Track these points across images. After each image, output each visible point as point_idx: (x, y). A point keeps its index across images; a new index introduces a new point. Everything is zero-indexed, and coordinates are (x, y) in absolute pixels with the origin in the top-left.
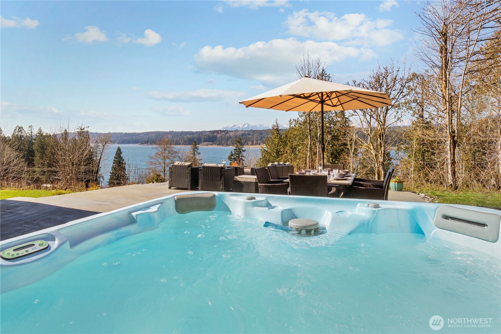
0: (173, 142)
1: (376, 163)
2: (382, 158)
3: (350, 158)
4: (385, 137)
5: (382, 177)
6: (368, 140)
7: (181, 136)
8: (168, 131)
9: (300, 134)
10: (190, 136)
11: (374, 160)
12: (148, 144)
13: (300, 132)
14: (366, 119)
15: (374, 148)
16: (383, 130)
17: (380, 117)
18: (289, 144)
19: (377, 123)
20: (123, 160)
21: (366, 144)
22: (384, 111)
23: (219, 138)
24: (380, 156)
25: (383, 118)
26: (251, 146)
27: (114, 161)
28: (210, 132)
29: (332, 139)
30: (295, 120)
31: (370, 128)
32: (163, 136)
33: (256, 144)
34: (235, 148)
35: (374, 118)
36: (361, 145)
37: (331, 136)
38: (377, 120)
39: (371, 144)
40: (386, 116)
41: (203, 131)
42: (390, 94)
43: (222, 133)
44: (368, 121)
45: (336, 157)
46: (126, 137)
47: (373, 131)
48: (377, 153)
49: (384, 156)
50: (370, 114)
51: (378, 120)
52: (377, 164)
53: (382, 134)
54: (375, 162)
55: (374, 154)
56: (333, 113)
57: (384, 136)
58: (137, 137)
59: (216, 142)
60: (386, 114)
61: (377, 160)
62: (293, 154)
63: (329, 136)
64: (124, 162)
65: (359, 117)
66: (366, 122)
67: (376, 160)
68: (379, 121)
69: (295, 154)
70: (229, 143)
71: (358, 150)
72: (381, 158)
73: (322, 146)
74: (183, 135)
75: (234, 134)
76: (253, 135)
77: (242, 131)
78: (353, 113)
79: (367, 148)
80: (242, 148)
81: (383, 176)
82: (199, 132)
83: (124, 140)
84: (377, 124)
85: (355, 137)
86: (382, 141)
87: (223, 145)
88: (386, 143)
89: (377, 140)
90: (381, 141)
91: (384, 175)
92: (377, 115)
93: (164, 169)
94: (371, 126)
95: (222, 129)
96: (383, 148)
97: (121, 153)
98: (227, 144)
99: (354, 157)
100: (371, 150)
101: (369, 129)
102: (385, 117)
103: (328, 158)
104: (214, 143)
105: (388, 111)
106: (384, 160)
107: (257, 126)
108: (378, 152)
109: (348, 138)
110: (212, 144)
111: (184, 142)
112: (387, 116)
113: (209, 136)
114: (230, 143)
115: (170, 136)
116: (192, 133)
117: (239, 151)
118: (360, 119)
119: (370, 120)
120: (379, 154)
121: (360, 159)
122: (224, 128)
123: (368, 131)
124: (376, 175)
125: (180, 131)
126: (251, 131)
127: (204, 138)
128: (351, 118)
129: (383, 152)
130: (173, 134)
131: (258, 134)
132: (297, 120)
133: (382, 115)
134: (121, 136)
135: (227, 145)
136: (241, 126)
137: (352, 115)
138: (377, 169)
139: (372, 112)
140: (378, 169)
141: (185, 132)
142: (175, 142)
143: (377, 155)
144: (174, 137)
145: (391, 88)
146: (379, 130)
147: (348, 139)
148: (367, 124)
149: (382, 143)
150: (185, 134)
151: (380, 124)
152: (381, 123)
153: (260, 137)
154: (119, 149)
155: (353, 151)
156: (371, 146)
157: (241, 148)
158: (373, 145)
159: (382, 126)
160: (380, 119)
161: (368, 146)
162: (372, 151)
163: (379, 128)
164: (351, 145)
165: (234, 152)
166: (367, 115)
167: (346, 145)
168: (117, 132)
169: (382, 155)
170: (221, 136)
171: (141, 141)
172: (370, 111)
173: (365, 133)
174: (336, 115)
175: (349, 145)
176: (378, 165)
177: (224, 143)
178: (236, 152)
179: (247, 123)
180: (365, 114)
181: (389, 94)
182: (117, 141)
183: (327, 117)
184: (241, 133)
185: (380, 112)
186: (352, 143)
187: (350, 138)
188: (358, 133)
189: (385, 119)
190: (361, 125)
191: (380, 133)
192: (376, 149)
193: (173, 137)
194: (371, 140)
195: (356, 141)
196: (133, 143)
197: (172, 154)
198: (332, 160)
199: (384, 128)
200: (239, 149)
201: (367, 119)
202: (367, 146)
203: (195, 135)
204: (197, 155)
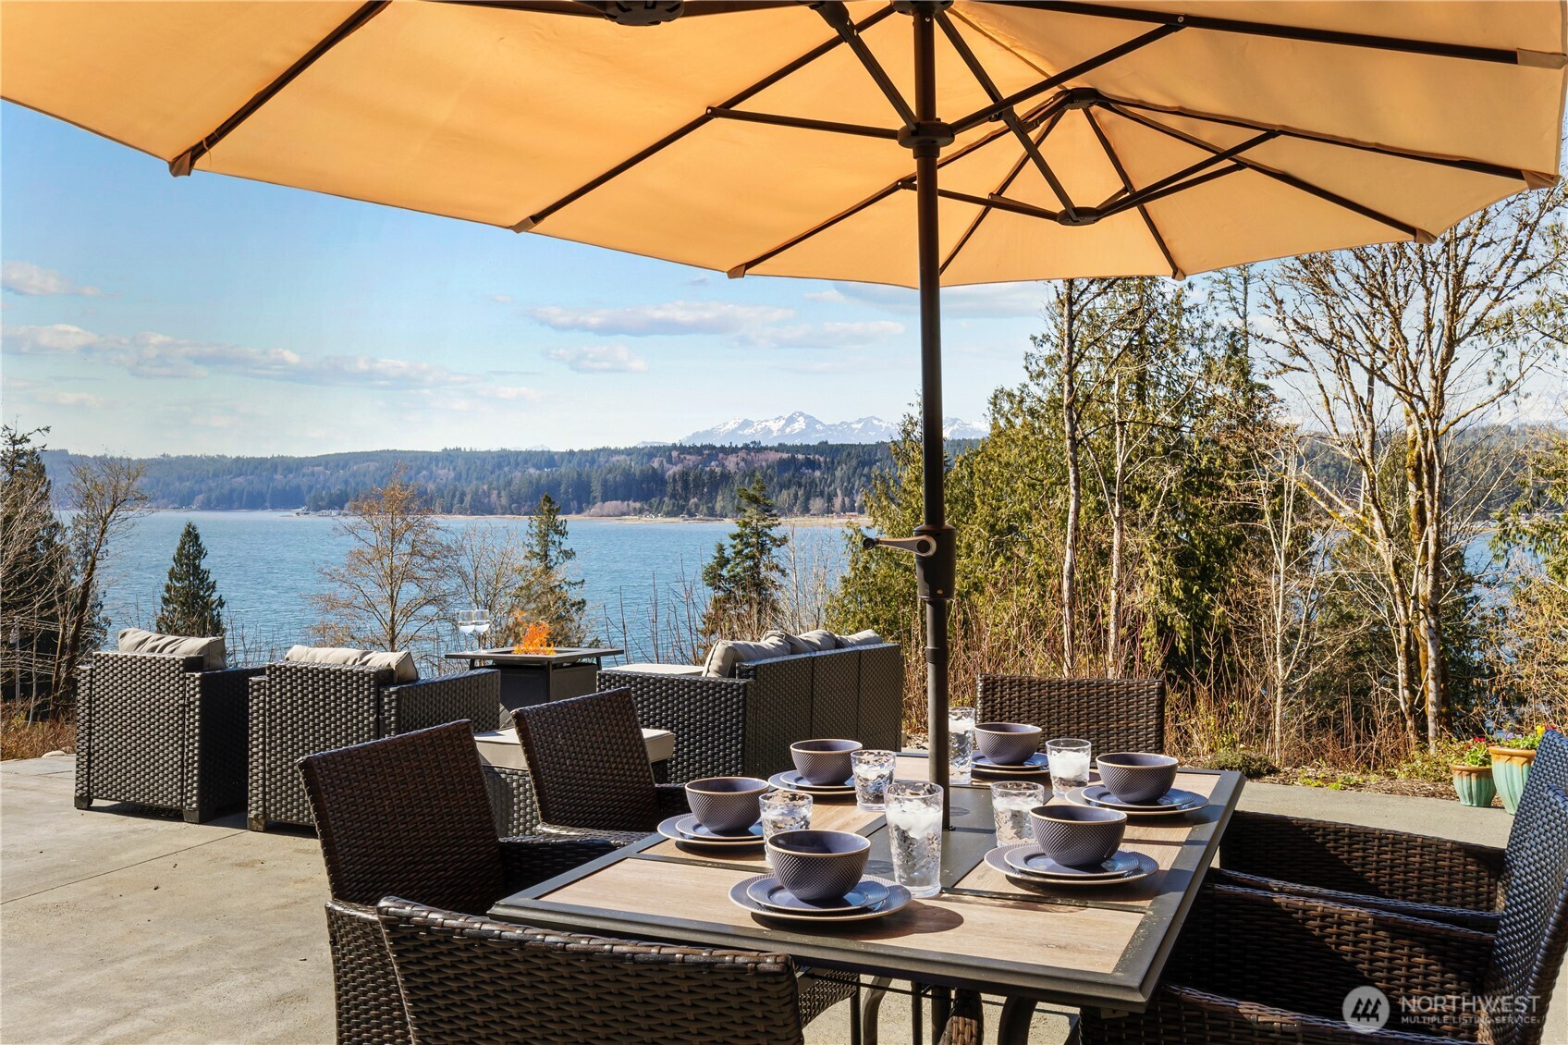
0: (461, 501)
1: (1399, 603)
2: (1430, 578)
3: (1273, 581)
4: (1441, 475)
5: (1429, 671)
6: (1359, 492)
7: (497, 473)
8: (436, 448)
9: (1030, 462)
10: (538, 472)
11: (1391, 587)
12: (342, 508)
13: (1034, 454)
14: (1347, 386)
15: (1386, 527)
16: (1431, 440)
17: (1416, 377)
18: (983, 511)
19: (1401, 408)
20: (213, 587)
21: (1349, 511)
22: (1434, 347)
23: (674, 480)
24: (1419, 567)
25: (1434, 383)
26: (822, 520)
27: (168, 589)
28: (629, 452)
29: (1187, 485)
30: (1011, 395)
31: (1369, 431)
32: (412, 473)
33: (844, 509)
34: (737, 530)
35: (1389, 384)
36: (1328, 516)
37: (1179, 468)
38: (1402, 391)
39: (1375, 512)
40: (1444, 373)
41: (598, 451)
42: (1466, 263)
43: (688, 457)
44: (1359, 400)
45: (1205, 576)
46: (240, 479)
47: (1385, 445)
48: (1402, 554)
49: (1437, 569)
50: (1367, 361)
51: (1406, 392)
52: (1406, 609)
53: (1427, 461)
54: (1394, 595)
55: (1388, 559)
56: (1194, 363)
57: (1438, 470)
58: (291, 476)
59: (661, 502)
60: (1447, 359)
61: (1402, 587)
62: (1001, 559)
63: (1171, 473)
64: (215, 597)
65: (1314, 376)
66: (1348, 404)
67: (1397, 589)
68: (1411, 395)
69: (1008, 559)
70: (718, 506)
71: (1312, 540)
72: (1421, 577)
73: (923, 546)
74: (506, 469)
75: (742, 464)
76: (830, 468)
77: (782, 448)
78: (1288, 361)
79: (1357, 532)
80: (769, 527)
81: (1432, 665)
82: (581, 452)
83: (232, 491)
84: (1403, 416)
85: (1294, 477)
86: (1427, 495)
87: (691, 515)
88: (1445, 501)
89: (1404, 490)
90: (1422, 496)
91: (1436, 661)
92: (1404, 369)
93: (392, 629)
94: (1371, 420)
95: (689, 438)
96: (1431, 531)
97: (200, 553)
98: (713, 508)
99: (1289, 574)
100: (1373, 537)
101: (1366, 438)
102: (1440, 377)
103: (1163, 578)
104: (651, 506)
105: (1457, 349)
106: (1437, 591)
107: (849, 425)
108: (1409, 549)
109: (1262, 482)
110: (640, 512)
111: (512, 499)
112: (1451, 375)
113: (627, 474)
114: (723, 507)
115: (445, 474)
116: (549, 459)
117: (756, 545)
118: (1321, 387)
119: (1371, 391)
120: (1414, 558)
121: (1319, 582)
122: (696, 435)
123: (1361, 446)
124: (1401, 663)
125: (495, 448)
126: (824, 448)
127: (605, 483)
128: (1278, 386)
129: (1432, 549)
130: (460, 462)
131: (854, 462)
132: (1017, 393)
133: (1426, 368)
134: (216, 475)
135: (712, 513)
136: (775, 427)
137: (1280, 368)
138: (1403, 630)
139: (1379, 354)
140: (1408, 633)
141: (518, 454)
142: (468, 499)
143: (1403, 561)
144: (464, 476)
145: (1467, 235)
146: (1414, 442)
147: (1263, 485)
148: (1355, 413)
149: (1427, 504)
150: (517, 464)
151: (1415, 410)
152: (1421, 408)
153: (861, 475)
154: (191, 535)
155: (1286, 542)
156: (1373, 518)
157: (767, 530)
158: (1383, 517)
159: (1427, 423)
160: (1419, 386)
161: (1361, 518)
162: (1381, 546)
163: (1413, 430)
164: (1276, 515)
165: (734, 547)
166: (1354, 367)
167: (1252, 513)
168: (197, 453)
169: (1430, 564)
170: (684, 475)
171: (313, 494)
172: (1368, 348)
173: (1347, 454)
174: (1208, 370)
175: (1267, 518)
176: (1407, 613)
177: (697, 506)
178: (739, 547)
179: (801, 414)
180: (1343, 363)
181: (1460, 263)
182: (200, 497)
183: (1163, 380)
184: (774, 457)
185: (1419, 352)
186: (1282, 505)
187: (1275, 481)
188: (1310, 455)
189: (1442, 387)
190: (1326, 418)
191: (1419, 457)
192: (1398, 533)
193: (458, 478)
194: (1373, 489)
195: (1299, 497)
196: (274, 507)
197: (430, 559)
198: (1186, 590)
199: (1435, 433)
200: (758, 534)
201: (1352, 387)
202: (1359, 523)
203: (563, 470)
204: (561, 561)
